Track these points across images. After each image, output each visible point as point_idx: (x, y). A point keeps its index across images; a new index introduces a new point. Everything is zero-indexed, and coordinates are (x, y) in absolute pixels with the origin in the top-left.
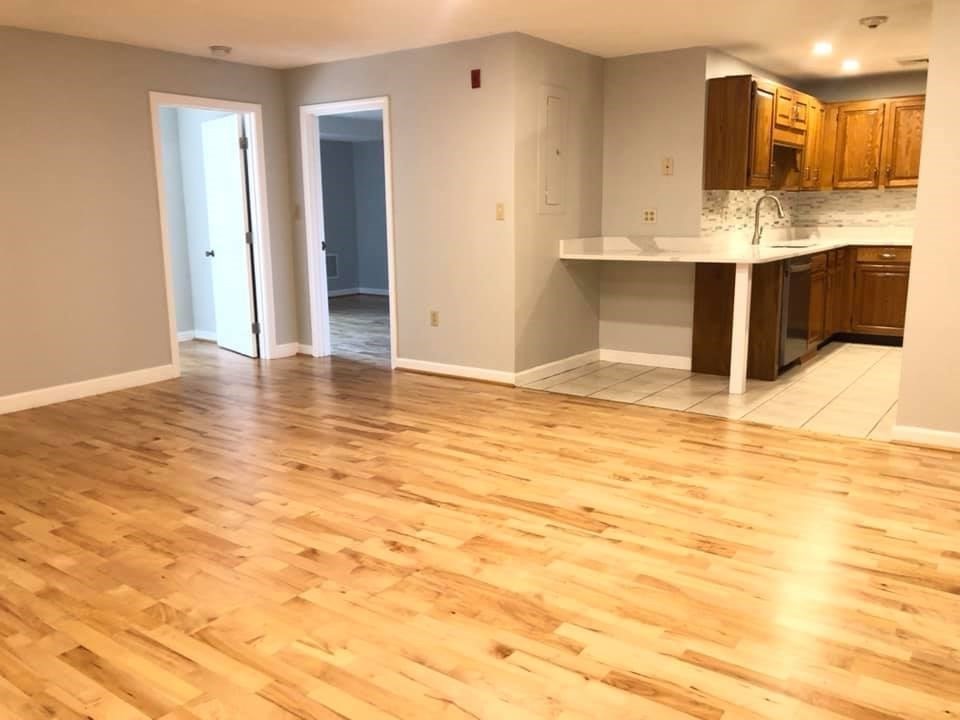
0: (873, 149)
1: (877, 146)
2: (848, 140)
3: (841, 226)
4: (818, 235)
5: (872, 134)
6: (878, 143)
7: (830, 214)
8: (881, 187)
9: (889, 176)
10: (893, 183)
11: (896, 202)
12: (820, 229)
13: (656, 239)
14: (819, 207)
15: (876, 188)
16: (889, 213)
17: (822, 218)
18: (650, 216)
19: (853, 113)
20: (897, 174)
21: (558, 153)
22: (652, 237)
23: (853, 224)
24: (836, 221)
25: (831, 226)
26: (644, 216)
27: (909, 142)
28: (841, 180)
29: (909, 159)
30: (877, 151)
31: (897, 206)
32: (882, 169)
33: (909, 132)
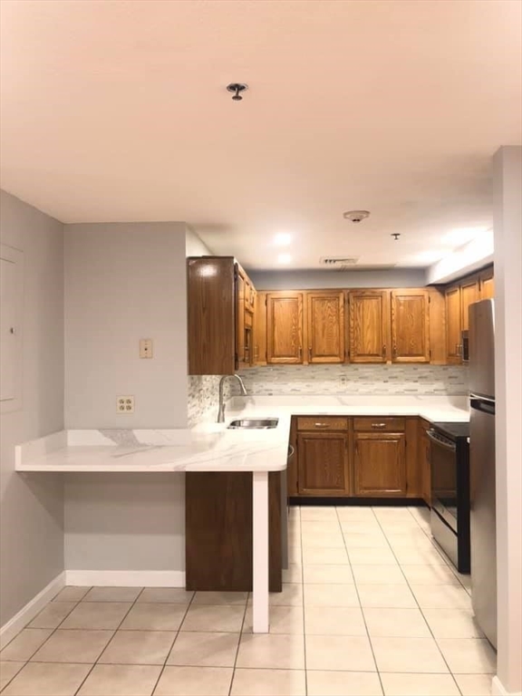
0: (297, 330)
1: (299, 329)
2: (276, 322)
3: (271, 394)
4: (253, 402)
5: (295, 319)
6: (300, 325)
7: (261, 384)
8: (305, 363)
9: (312, 353)
10: (315, 360)
11: (312, 374)
12: (254, 397)
13: (136, 432)
14: (252, 378)
15: (301, 363)
16: (310, 384)
17: (255, 387)
18: (126, 405)
19: (278, 299)
20: (317, 353)
21: (12, 331)
22: (130, 429)
23: (281, 393)
24: (267, 390)
25: (264, 395)
26: (119, 405)
27: (324, 326)
28: (273, 356)
29: (325, 340)
30: (300, 332)
31: (313, 378)
32: (305, 347)
33: (324, 319)
